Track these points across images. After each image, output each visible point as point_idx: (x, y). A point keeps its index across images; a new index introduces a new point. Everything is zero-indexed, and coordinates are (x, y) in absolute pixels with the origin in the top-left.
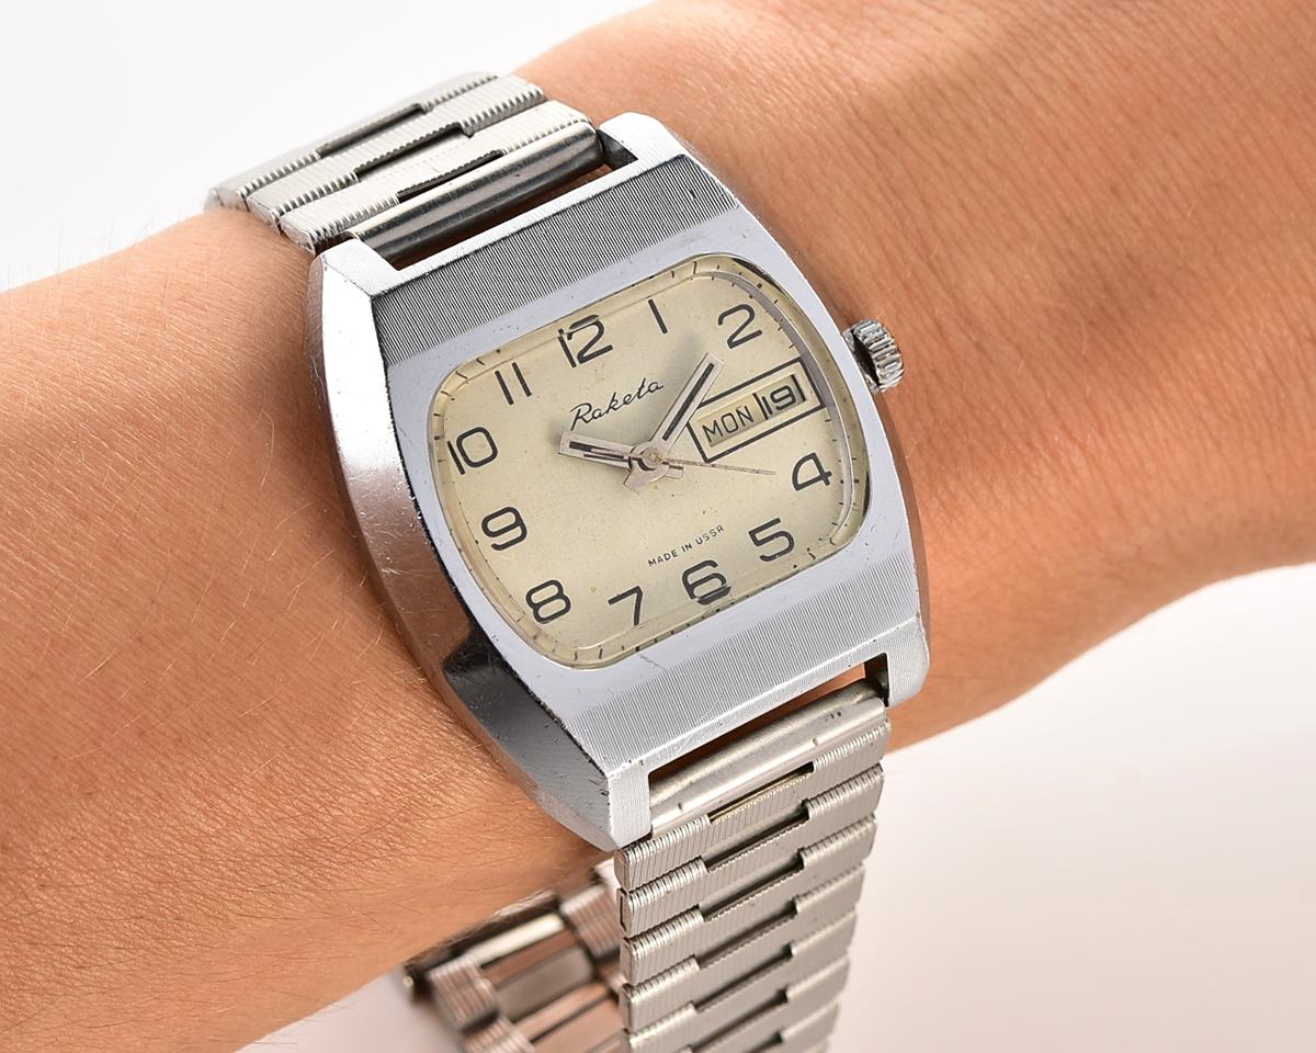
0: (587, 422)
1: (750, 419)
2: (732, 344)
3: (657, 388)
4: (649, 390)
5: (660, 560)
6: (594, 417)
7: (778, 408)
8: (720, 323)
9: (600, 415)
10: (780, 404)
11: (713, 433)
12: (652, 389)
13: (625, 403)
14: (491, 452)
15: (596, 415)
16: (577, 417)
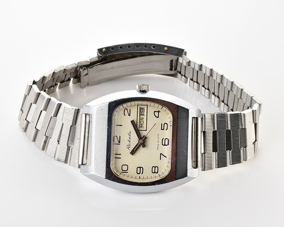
0: (130, 147)
1: (143, 118)
2: (130, 115)
3: (130, 132)
4: (130, 134)
5: (158, 147)
6: (130, 146)
7: (144, 112)
8: (125, 115)
9: (130, 144)
10: (143, 112)
11: (142, 126)
12: (130, 133)
13: (130, 139)
14: (127, 166)
15: (129, 145)
16: (128, 148)
